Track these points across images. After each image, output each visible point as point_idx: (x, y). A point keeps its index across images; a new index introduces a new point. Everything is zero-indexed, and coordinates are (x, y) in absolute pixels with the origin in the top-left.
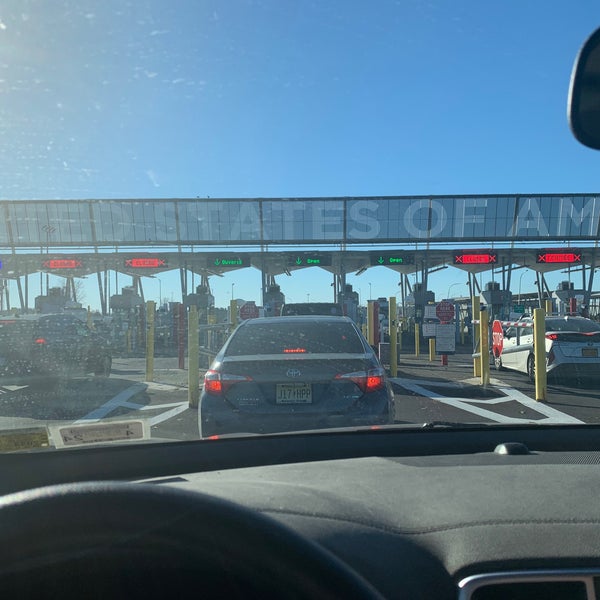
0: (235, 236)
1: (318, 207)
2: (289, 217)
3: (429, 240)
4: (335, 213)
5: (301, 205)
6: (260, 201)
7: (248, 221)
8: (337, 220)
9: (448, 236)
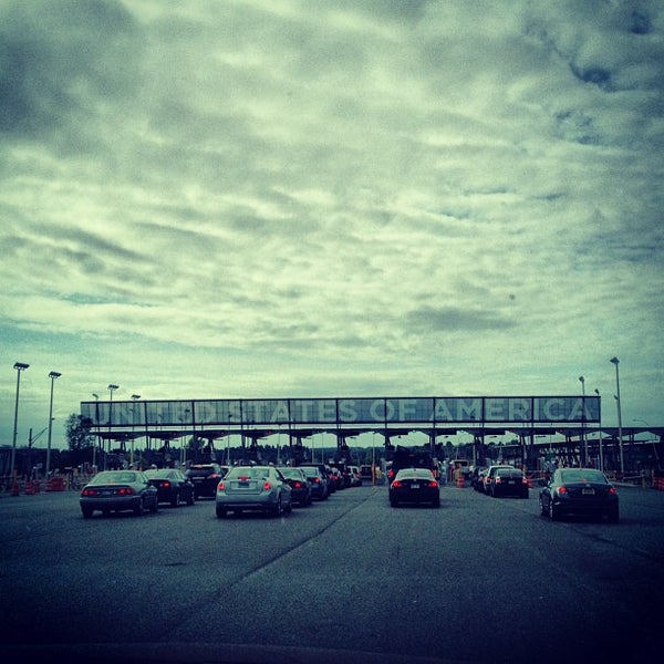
0: (273, 420)
1: (321, 403)
2: (305, 410)
3: (386, 422)
4: (331, 407)
5: (311, 403)
6: (289, 400)
7: (282, 411)
8: (333, 411)
9: (395, 419)
